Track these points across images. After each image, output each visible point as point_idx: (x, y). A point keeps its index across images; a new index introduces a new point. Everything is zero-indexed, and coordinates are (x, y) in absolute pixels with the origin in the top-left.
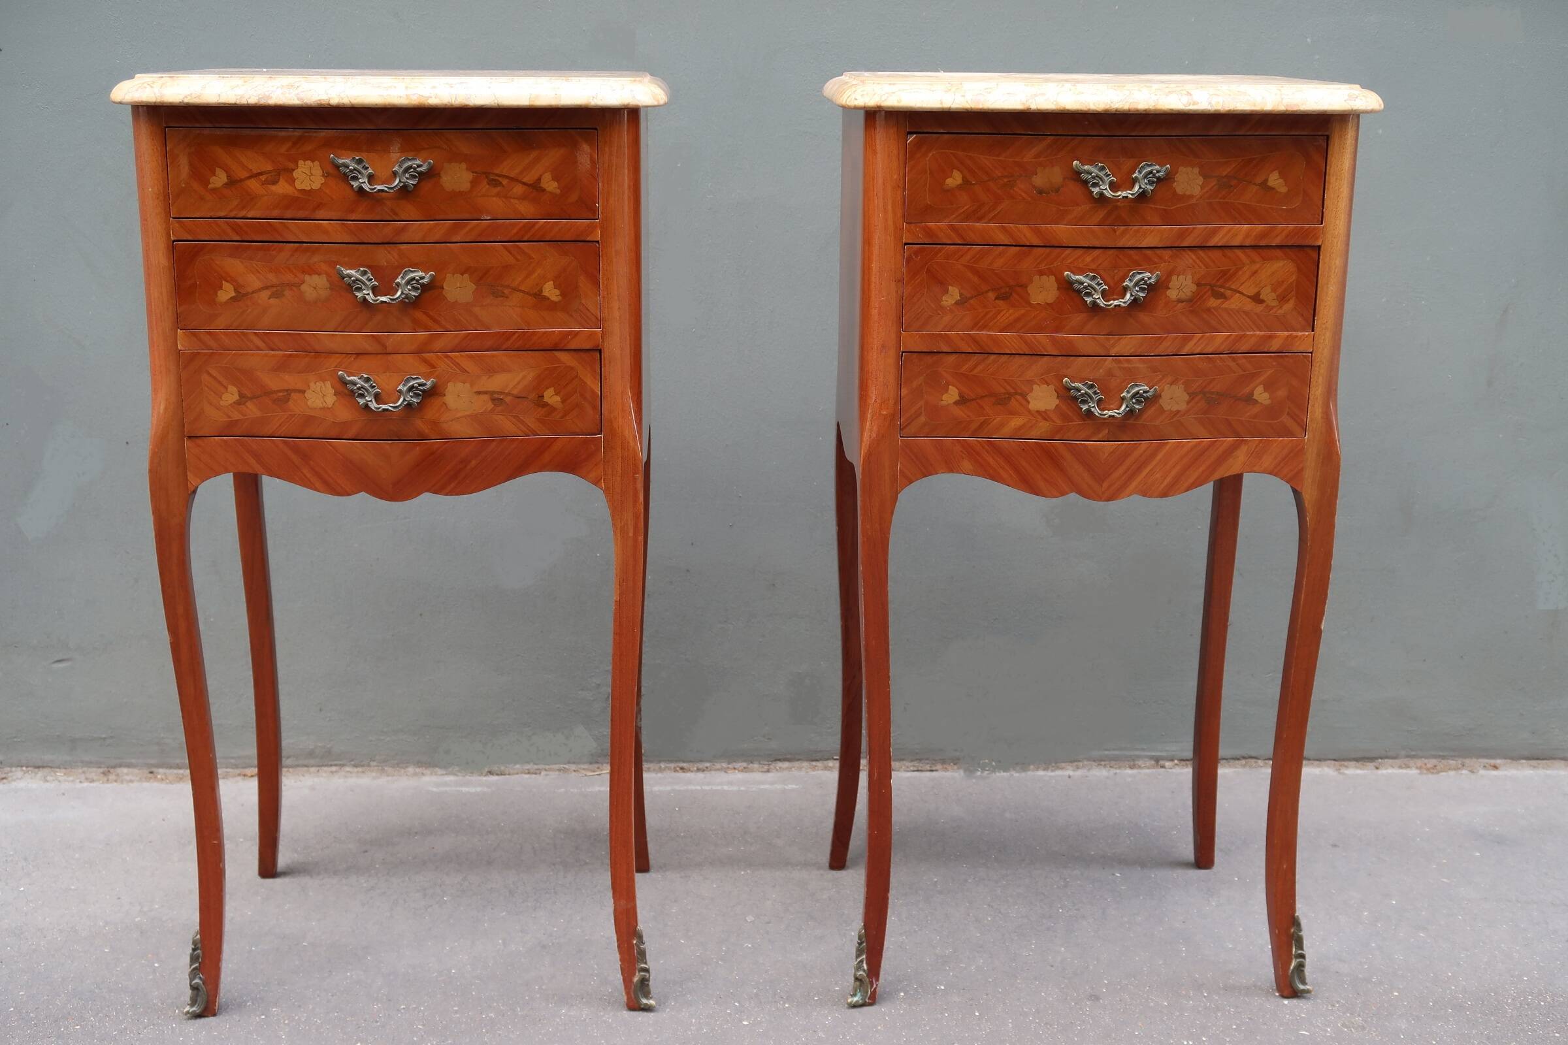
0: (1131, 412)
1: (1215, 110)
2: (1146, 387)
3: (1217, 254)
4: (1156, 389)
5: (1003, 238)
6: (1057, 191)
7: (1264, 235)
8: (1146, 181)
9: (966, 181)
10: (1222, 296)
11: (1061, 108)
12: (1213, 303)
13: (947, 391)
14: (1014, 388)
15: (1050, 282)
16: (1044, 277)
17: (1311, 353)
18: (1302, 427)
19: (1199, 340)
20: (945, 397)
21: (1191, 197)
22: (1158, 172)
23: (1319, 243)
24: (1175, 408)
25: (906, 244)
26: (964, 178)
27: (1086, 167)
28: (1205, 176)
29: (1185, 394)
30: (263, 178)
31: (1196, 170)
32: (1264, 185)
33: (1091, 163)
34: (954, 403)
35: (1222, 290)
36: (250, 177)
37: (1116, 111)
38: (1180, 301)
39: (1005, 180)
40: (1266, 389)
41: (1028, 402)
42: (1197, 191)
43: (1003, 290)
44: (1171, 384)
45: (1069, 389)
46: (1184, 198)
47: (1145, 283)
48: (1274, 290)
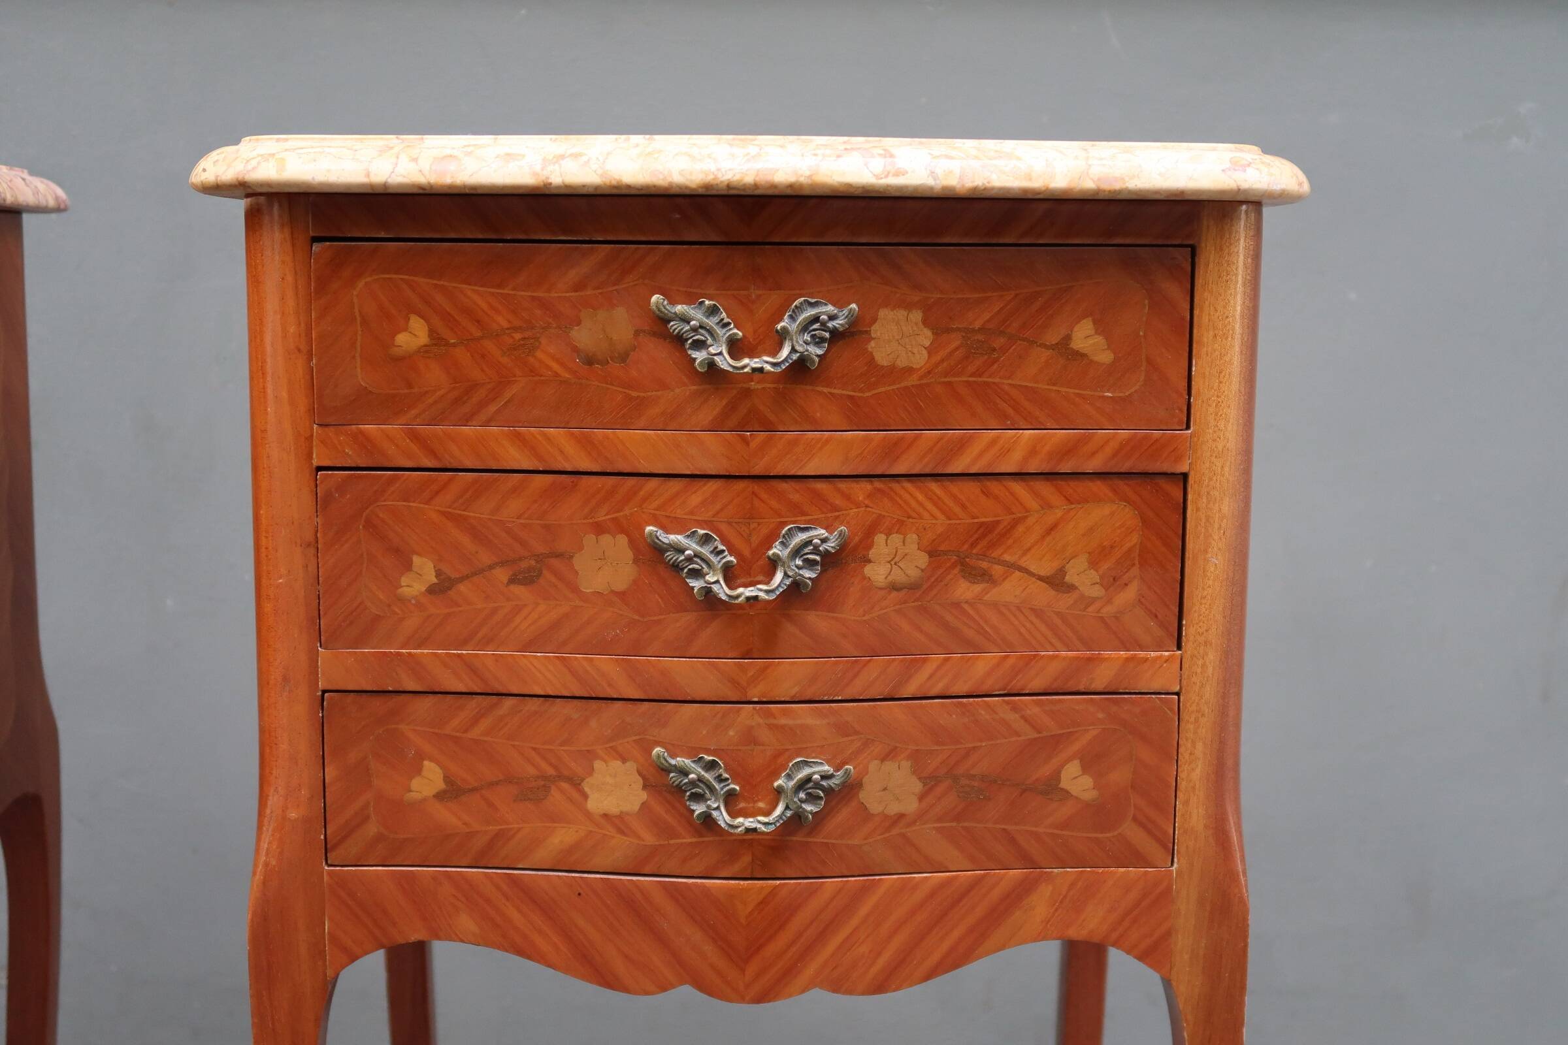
0: (795, 821)
1: (944, 188)
2: (826, 768)
3: (970, 489)
4: (847, 772)
5: (516, 457)
6: (623, 358)
7: (1069, 450)
8: (807, 337)
9: (436, 339)
10: (983, 576)
11: (614, 183)
12: (965, 590)
13: (418, 771)
14: (555, 767)
15: (618, 547)
16: (606, 539)
17: (1178, 694)
18: (1165, 847)
19: (939, 668)
20: (416, 783)
21: (909, 370)
22: (832, 318)
23: (1184, 468)
24: (894, 809)
25: (319, 469)
26: (432, 332)
27: (679, 308)
28: (940, 330)
29: (914, 779)
31: (917, 316)
32: (1063, 347)
33: (691, 299)
34: (434, 796)
35: (984, 565)
37: (729, 186)
38: (894, 587)
39: (518, 336)
40: (1086, 768)
41: (585, 796)
42: (919, 359)
43: (524, 565)
44: (883, 760)
45: (666, 770)
46: (893, 373)
47: (816, 551)
48: (1093, 564)
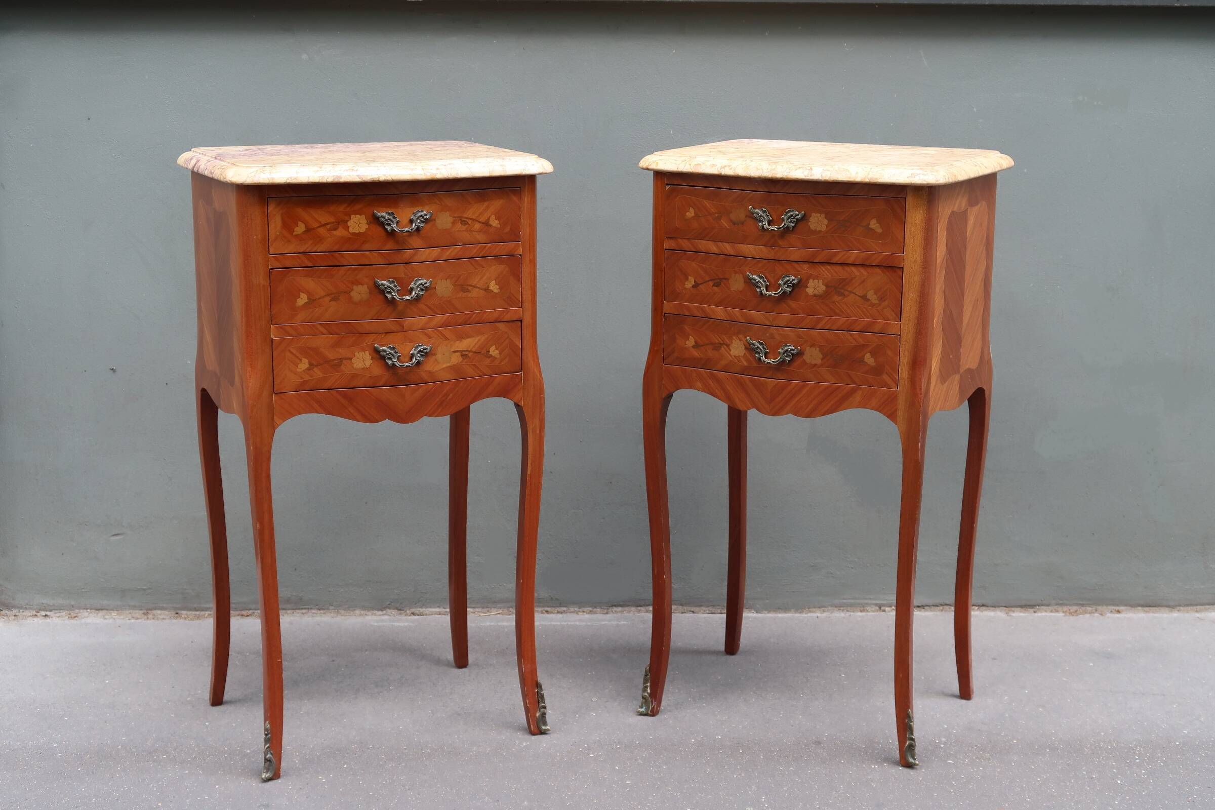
0: (783, 362)
2: (793, 347)
4: (799, 349)
5: (714, 250)
6: (743, 224)
7: (867, 258)
8: (789, 221)
9: (696, 214)
10: (842, 294)
12: (837, 298)
13: (687, 339)
14: (722, 341)
15: (740, 278)
16: (737, 275)
17: (900, 335)
18: (895, 383)
19: (828, 321)
20: (687, 342)
21: (821, 231)
22: (796, 215)
23: (902, 266)
24: (814, 362)
27: (756, 210)
28: (830, 220)
29: (820, 354)
31: (823, 216)
32: (868, 227)
33: (760, 208)
34: (692, 347)
35: (842, 291)
38: (815, 295)
39: (716, 215)
40: (872, 356)
41: (729, 350)
42: (823, 228)
43: (716, 281)
44: (810, 347)
45: (750, 344)
46: (816, 232)
47: (791, 283)
48: (875, 293)
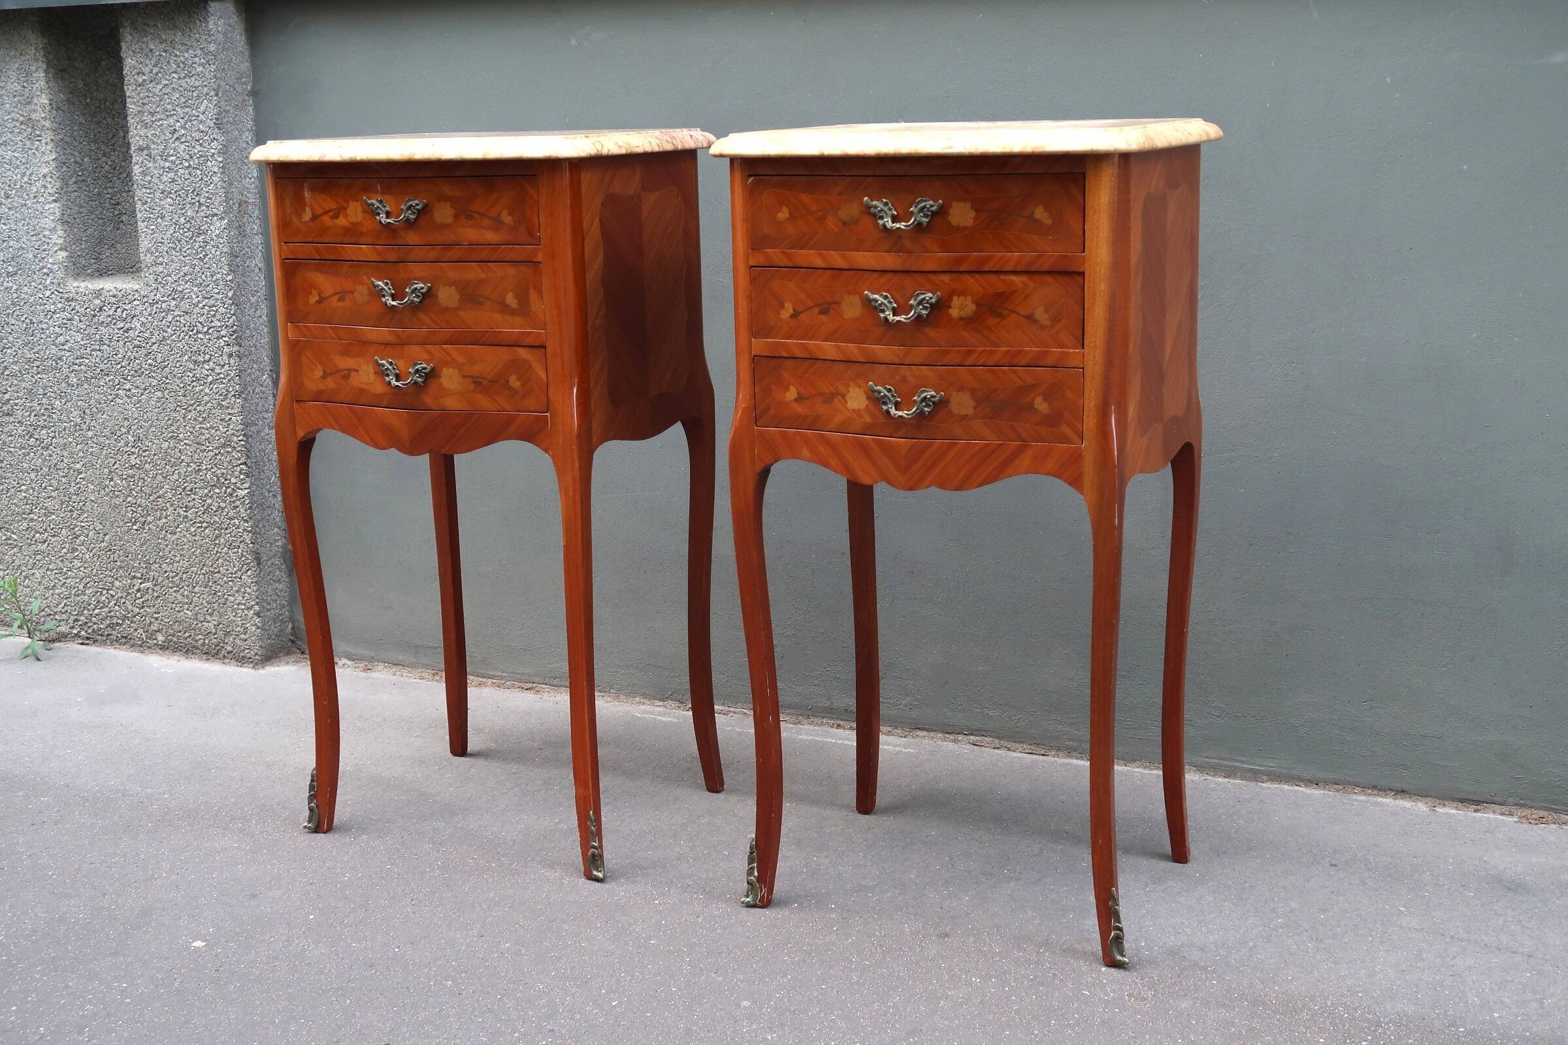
0: (920, 415)
2: (933, 393)
3: (993, 278)
4: (941, 395)
5: (819, 262)
6: (856, 223)
7: (1033, 262)
8: (922, 214)
10: (1000, 315)
11: (845, 153)
12: (992, 321)
13: (788, 389)
14: (836, 390)
15: (856, 299)
16: (852, 296)
17: (1083, 368)
18: (1078, 435)
21: (965, 228)
22: (932, 206)
23: (1082, 270)
24: (964, 412)
25: (752, 267)
26: (790, 213)
27: (874, 203)
28: (978, 211)
30: (331, 214)
32: (1031, 216)
33: (879, 199)
34: (794, 400)
35: (999, 310)
36: (324, 214)
37: (885, 154)
38: (961, 319)
39: (820, 214)
40: (1045, 400)
41: (846, 402)
42: (969, 222)
43: (823, 307)
44: (959, 391)
45: (874, 391)
46: (958, 229)
47: (927, 303)
48: (1046, 311)
